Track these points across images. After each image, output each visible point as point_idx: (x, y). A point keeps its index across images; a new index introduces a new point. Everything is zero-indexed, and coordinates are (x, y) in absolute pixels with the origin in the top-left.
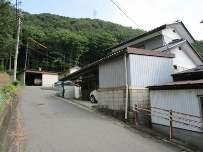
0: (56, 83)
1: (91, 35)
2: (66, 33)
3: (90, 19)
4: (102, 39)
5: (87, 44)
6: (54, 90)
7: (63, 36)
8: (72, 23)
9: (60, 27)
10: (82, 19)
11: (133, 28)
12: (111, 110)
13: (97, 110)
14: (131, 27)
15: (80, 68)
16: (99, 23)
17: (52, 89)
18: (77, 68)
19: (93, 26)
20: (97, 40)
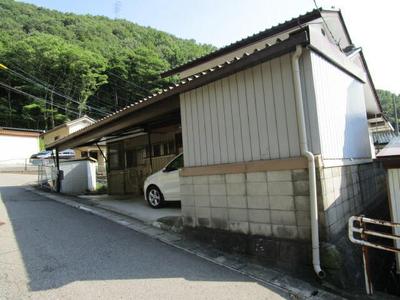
0: (34, 157)
1: (111, 50)
2: (55, 43)
3: (107, 19)
4: (137, 60)
5: (104, 69)
6: (30, 172)
7: (46, 50)
8: (66, 23)
9: (39, 29)
10: (88, 16)
11: (197, 43)
12: (240, 234)
13: (182, 232)
14: (193, 41)
15: (92, 121)
16: (128, 28)
17: (25, 171)
18: (84, 122)
19: (115, 33)
20: (126, 63)
